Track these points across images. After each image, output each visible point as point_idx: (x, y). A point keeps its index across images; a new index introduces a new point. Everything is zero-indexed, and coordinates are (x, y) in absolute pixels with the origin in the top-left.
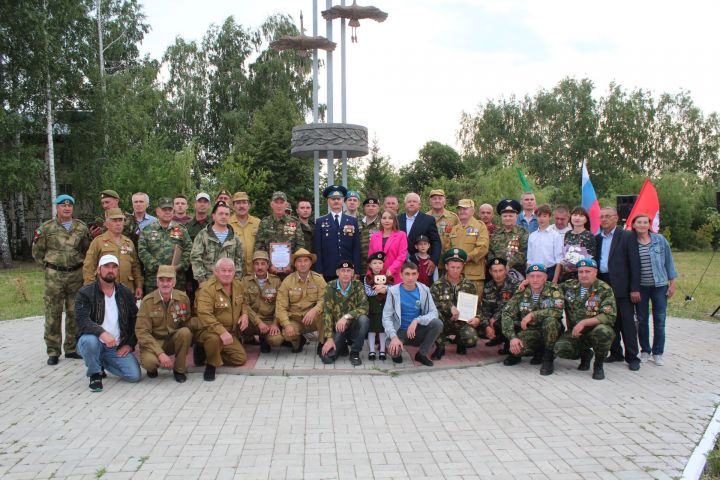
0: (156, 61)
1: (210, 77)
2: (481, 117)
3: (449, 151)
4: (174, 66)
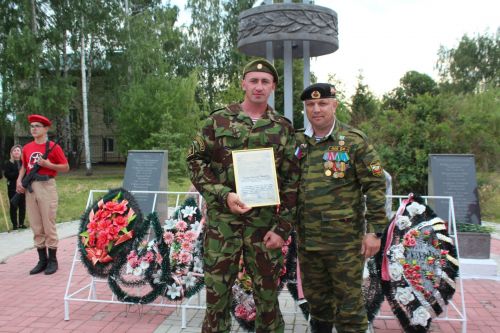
0: (175, 8)
1: (224, 21)
2: (456, 48)
3: (427, 80)
4: (194, 12)
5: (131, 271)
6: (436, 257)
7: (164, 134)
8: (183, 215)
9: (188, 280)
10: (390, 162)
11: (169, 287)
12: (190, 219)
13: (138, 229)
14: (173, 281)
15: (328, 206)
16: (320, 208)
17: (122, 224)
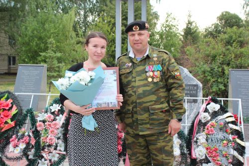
5: (12, 150)
6: (229, 141)
7: (50, 53)
8: (51, 110)
9: (54, 156)
10: (206, 75)
11: (40, 161)
12: (56, 113)
13: (19, 120)
14: (43, 157)
15: (153, 102)
16: (149, 104)
17: (7, 116)
